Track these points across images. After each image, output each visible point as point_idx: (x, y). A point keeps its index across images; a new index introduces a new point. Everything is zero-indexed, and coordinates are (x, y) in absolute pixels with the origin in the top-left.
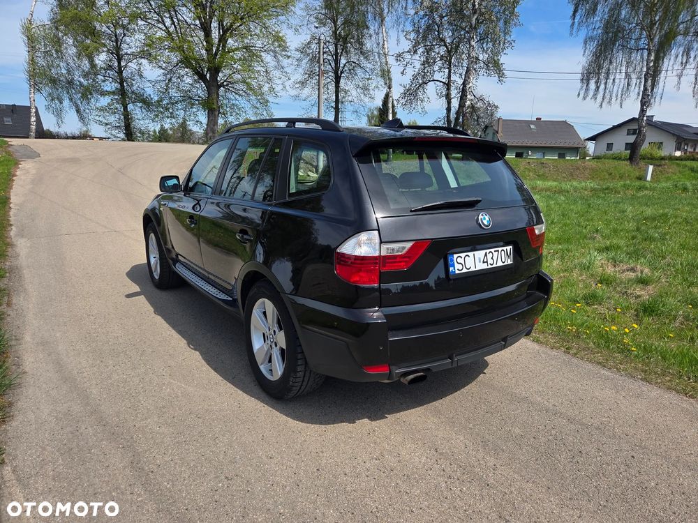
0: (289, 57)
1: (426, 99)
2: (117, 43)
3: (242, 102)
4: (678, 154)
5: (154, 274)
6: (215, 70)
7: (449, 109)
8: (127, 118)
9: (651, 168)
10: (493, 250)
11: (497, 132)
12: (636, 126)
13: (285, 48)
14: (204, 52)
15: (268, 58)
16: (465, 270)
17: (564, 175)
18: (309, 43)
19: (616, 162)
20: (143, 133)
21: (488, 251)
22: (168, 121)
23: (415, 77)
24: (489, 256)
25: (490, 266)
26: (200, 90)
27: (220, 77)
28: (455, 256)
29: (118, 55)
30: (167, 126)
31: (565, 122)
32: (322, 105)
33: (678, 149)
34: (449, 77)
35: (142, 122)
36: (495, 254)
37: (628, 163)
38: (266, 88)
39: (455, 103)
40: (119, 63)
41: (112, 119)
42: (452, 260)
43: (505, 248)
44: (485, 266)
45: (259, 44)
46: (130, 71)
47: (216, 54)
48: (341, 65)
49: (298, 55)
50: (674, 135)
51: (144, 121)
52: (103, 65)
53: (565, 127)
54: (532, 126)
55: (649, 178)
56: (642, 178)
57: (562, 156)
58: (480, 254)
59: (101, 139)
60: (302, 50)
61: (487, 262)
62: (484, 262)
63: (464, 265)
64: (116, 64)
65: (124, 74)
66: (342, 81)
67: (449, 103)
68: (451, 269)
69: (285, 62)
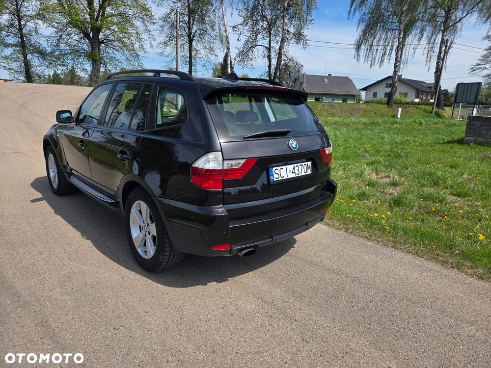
0: (154, 23)
1: (254, 58)
2: (17, 7)
3: (118, 55)
4: (417, 100)
5: (54, 184)
6: (97, 31)
7: (270, 66)
8: (27, 64)
9: (400, 109)
10: (298, 165)
11: (303, 83)
12: (391, 82)
13: (150, 16)
14: (87, 16)
15: (138, 23)
16: (280, 178)
17: (346, 114)
18: (168, 14)
19: (379, 106)
20: (39, 77)
21: (295, 165)
22: (60, 68)
23: (246, 43)
24: (296, 169)
25: (297, 176)
26: (86, 46)
27: (101, 36)
28: (274, 169)
29: (18, 16)
30: (59, 72)
31: (347, 78)
32: (179, 59)
33: (417, 97)
34: (270, 44)
35: (39, 68)
36: (300, 167)
37: (386, 106)
38: (137, 45)
39: (274, 62)
40: (20, 23)
41: (14, 65)
42: (272, 172)
43: (306, 163)
44: (293, 176)
45: (131, 12)
46: (28, 29)
47: (97, 18)
48: (193, 31)
49: (161, 23)
50: (414, 88)
52: (6, 23)
53: (346, 81)
54: (326, 80)
55: (399, 116)
56: (395, 116)
57: (345, 101)
58: (290, 167)
59: (6, 81)
60: (165, 18)
61: (295, 173)
62: (293, 173)
63: (279, 175)
64: (17, 23)
65: (24, 31)
66: (194, 43)
67: (270, 62)
68: (271, 177)
69: (151, 27)
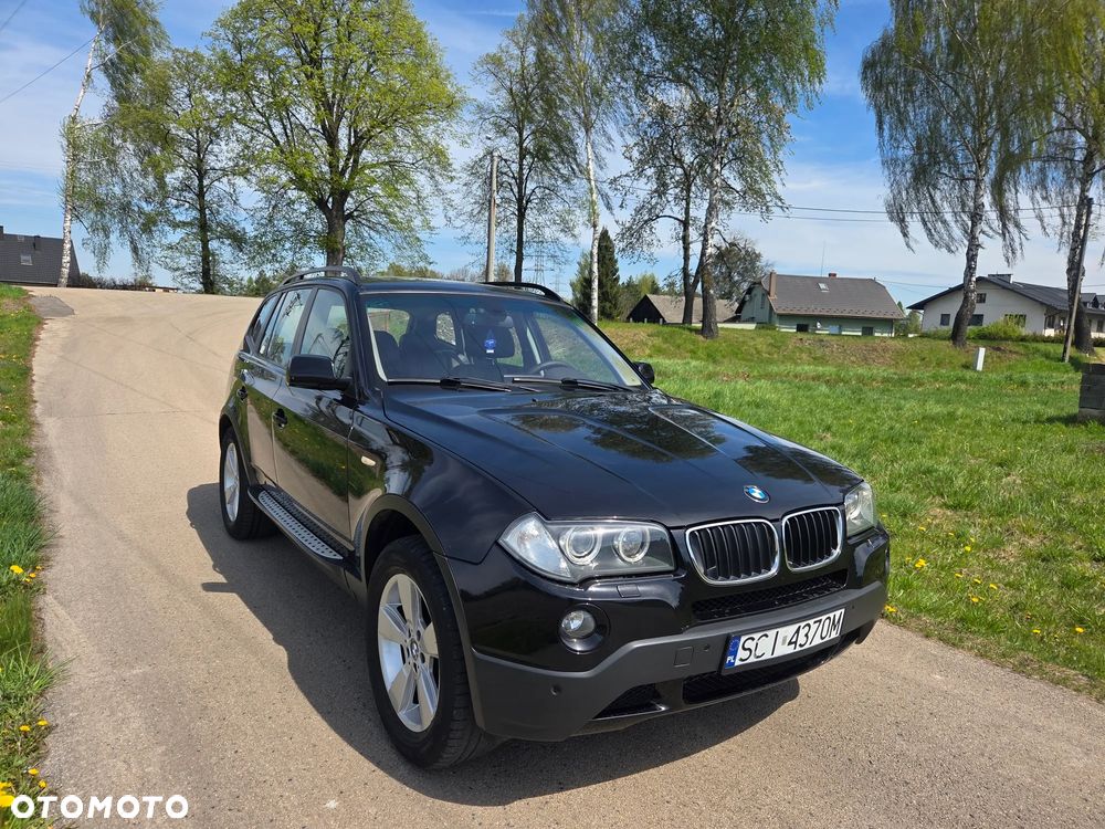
0: (452, 178)
1: (655, 242)
2: (199, 155)
3: (380, 241)
4: (1050, 332)
6: (342, 195)
7: (686, 258)
8: (207, 258)
9: (982, 351)
11: (769, 294)
12: (973, 289)
13: (446, 166)
14: (325, 168)
15: (421, 179)
17: (853, 358)
18: (480, 160)
19: (935, 343)
20: (231, 284)
22: (269, 266)
23: (638, 211)
26: (318, 223)
27: (349, 204)
29: (199, 172)
30: (269, 274)
31: (873, 281)
32: (493, 247)
33: (1051, 325)
34: (687, 212)
35: (228, 267)
37: (950, 343)
38: (417, 222)
40: (201, 181)
41: (183, 261)
45: (409, 159)
46: (216, 194)
47: (343, 172)
48: (528, 192)
49: (465, 177)
50: (1042, 303)
51: (233, 265)
52: (177, 184)
53: (872, 288)
54: (822, 286)
55: (980, 366)
56: (970, 366)
57: (868, 332)
59: (166, 290)
60: (473, 169)
64: (196, 182)
65: (207, 198)
66: (530, 215)
67: (686, 249)
69: (445, 186)
